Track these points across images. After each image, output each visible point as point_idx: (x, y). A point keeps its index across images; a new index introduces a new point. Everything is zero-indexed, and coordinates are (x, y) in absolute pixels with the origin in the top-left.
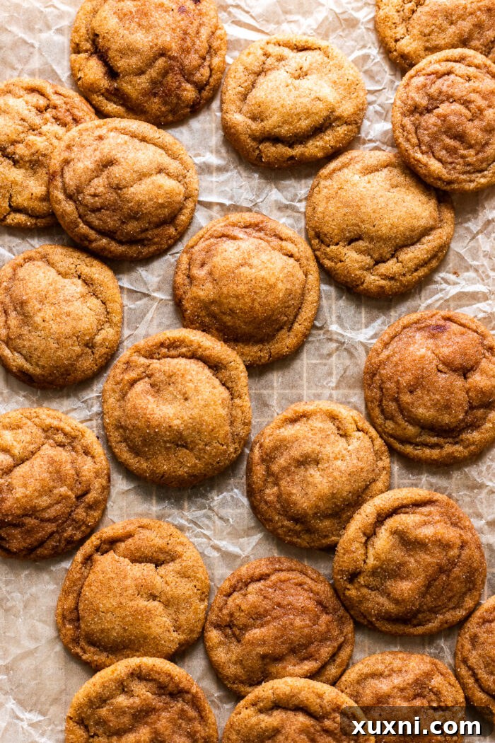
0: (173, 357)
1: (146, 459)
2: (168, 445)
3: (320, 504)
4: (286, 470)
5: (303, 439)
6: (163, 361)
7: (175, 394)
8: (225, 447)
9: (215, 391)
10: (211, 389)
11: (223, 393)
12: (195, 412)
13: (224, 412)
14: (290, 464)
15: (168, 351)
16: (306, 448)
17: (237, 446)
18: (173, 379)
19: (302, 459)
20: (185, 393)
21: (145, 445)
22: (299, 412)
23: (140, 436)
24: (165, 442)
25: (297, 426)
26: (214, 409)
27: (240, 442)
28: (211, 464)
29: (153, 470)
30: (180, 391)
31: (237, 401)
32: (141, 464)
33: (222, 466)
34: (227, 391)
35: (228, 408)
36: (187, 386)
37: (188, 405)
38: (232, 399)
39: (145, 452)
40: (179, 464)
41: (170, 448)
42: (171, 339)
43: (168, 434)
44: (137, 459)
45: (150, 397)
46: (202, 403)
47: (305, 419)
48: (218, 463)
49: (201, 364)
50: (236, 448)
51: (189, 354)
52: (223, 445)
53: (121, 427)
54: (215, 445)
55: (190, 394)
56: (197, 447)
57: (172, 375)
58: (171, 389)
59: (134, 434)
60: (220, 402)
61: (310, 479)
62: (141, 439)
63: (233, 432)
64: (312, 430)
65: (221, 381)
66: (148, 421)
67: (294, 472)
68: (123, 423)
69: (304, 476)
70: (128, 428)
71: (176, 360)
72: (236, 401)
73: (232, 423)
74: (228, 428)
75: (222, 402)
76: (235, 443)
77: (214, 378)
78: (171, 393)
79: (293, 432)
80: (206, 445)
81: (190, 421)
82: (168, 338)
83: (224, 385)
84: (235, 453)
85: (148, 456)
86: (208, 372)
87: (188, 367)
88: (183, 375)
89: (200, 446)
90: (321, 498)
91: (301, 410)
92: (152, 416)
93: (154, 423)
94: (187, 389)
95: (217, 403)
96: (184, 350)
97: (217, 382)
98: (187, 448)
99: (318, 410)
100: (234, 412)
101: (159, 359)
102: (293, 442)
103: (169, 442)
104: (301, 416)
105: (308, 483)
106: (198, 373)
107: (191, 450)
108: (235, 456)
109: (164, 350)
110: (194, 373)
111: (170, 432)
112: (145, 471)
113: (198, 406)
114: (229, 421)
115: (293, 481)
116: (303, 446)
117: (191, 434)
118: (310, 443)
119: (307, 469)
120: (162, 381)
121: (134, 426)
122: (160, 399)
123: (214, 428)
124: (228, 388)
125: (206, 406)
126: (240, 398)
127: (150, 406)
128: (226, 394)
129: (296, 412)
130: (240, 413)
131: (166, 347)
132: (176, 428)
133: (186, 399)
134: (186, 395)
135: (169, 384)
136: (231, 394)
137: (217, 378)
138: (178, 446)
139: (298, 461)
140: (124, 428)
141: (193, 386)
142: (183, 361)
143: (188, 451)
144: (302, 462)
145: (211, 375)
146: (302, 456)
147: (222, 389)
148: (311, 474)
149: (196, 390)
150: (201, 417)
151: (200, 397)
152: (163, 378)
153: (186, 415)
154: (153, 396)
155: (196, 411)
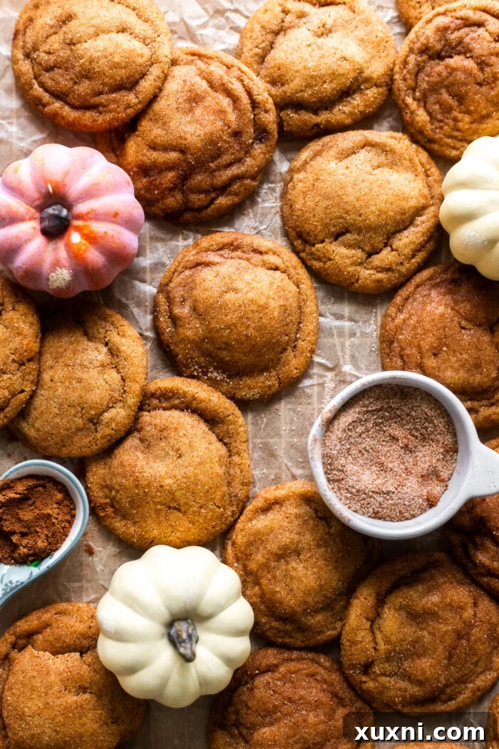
0: (165, 409)
1: (134, 523)
2: (159, 507)
3: (309, 599)
4: (265, 566)
5: (279, 529)
6: (153, 413)
7: (167, 450)
8: (222, 510)
9: (212, 447)
10: (207, 445)
11: (218, 449)
12: (190, 471)
13: (220, 471)
14: (268, 559)
15: (160, 402)
16: (284, 540)
17: (234, 508)
18: (165, 433)
19: (280, 552)
20: (179, 449)
21: (132, 507)
22: (270, 500)
23: (128, 497)
24: (155, 503)
25: (271, 515)
26: (211, 468)
27: (238, 504)
28: (206, 529)
29: (141, 534)
30: (172, 447)
31: (236, 459)
32: (128, 528)
33: (218, 531)
34: (224, 447)
35: (226, 466)
36: (181, 442)
37: (181, 462)
38: (230, 456)
39: (133, 515)
40: (170, 529)
41: (160, 510)
42: (162, 389)
43: (159, 494)
44: (123, 523)
45: (139, 454)
46: (198, 460)
47: (278, 506)
48: (214, 527)
49: (196, 417)
50: (233, 511)
51: (182, 406)
52: (219, 508)
53: (107, 486)
54: (211, 507)
55: (184, 449)
56: (191, 509)
57: (164, 429)
58: (163, 444)
59: (121, 494)
60: (217, 459)
61: (294, 574)
62: (128, 500)
63: (231, 493)
64: (287, 517)
65: (218, 437)
66: (137, 479)
67: (274, 568)
68: (108, 482)
69: (286, 570)
70: (114, 488)
71: (168, 413)
72: (234, 458)
73: (229, 484)
74: (225, 489)
75: (220, 459)
76: (232, 505)
77: (210, 432)
78: (163, 449)
79: (266, 523)
80: (201, 507)
81: (184, 480)
82: (159, 388)
83: (220, 440)
84: (232, 516)
85: (136, 520)
86: (203, 427)
87: (181, 420)
88: (176, 429)
89: (194, 509)
90: (308, 592)
91: (272, 497)
92: (142, 475)
93: (144, 483)
94: (180, 444)
95: (214, 461)
96: (177, 402)
97: (213, 438)
98: (179, 510)
99: (291, 494)
100: (232, 472)
101: (149, 411)
102: (268, 534)
103: (160, 503)
104: (273, 504)
105: (292, 578)
106: (193, 427)
107: (185, 513)
108: (232, 520)
109: (155, 402)
110: (188, 427)
111: (160, 492)
112: (133, 536)
113: (192, 464)
114: (226, 481)
115: (274, 577)
116: (280, 537)
117: (185, 495)
118: (287, 533)
119: (287, 563)
120: (153, 436)
121: (120, 486)
122: (150, 456)
123: (211, 488)
124: (225, 444)
125: (200, 464)
126: (239, 455)
127: (138, 463)
128: (223, 451)
129: (266, 500)
130: (238, 471)
131: (157, 398)
132: (168, 488)
133: (180, 456)
134: (179, 452)
135: (161, 439)
136: (229, 451)
137: (214, 433)
138: (169, 508)
139: (277, 555)
140: (110, 488)
141: (187, 442)
142: (176, 413)
143: (181, 514)
144: (281, 555)
145: (207, 429)
146: (280, 549)
147: (219, 445)
148: (293, 567)
149: (191, 445)
150: (196, 475)
151: (195, 454)
152: (154, 431)
153: (179, 473)
154: (143, 452)
155: (191, 469)
